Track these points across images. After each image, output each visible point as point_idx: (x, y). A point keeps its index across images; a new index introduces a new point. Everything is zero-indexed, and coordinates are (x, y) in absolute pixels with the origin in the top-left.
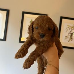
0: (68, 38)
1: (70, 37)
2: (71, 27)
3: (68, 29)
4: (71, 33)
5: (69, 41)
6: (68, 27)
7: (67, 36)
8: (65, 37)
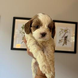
0: (62, 41)
1: (64, 41)
2: (64, 30)
3: (61, 32)
4: (64, 36)
5: (63, 45)
6: (62, 31)
7: (61, 39)
8: (59, 41)
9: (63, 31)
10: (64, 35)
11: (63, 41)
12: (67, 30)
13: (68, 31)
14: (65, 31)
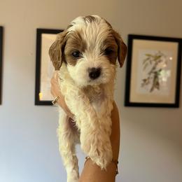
0: (149, 82)
2: (153, 57)
3: (148, 61)
4: (154, 71)
5: (152, 90)
6: (148, 59)
7: (146, 78)
8: (142, 82)
9: (152, 59)
10: (154, 68)
11: (151, 81)
12: (160, 56)
13: (162, 58)
14: (155, 60)
